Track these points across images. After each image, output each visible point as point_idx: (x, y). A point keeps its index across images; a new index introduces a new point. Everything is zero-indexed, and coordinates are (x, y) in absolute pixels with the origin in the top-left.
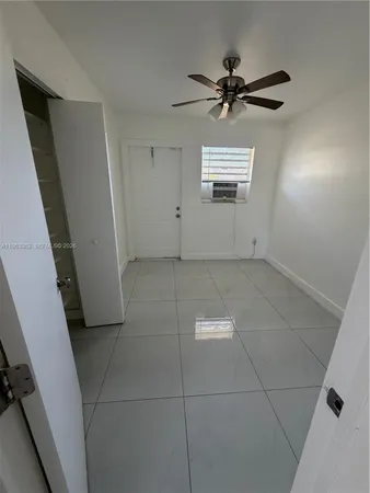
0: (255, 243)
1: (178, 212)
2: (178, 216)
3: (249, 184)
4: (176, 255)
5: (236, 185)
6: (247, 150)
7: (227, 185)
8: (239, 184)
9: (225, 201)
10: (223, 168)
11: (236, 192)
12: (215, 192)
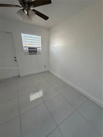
0: (45, 66)
1: (15, 59)
2: (16, 60)
3: (41, 48)
4: (18, 75)
5: (36, 49)
6: (39, 37)
7: (33, 48)
8: (37, 48)
9: (33, 54)
10: (31, 42)
11: (37, 51)
12: (29, 51)
